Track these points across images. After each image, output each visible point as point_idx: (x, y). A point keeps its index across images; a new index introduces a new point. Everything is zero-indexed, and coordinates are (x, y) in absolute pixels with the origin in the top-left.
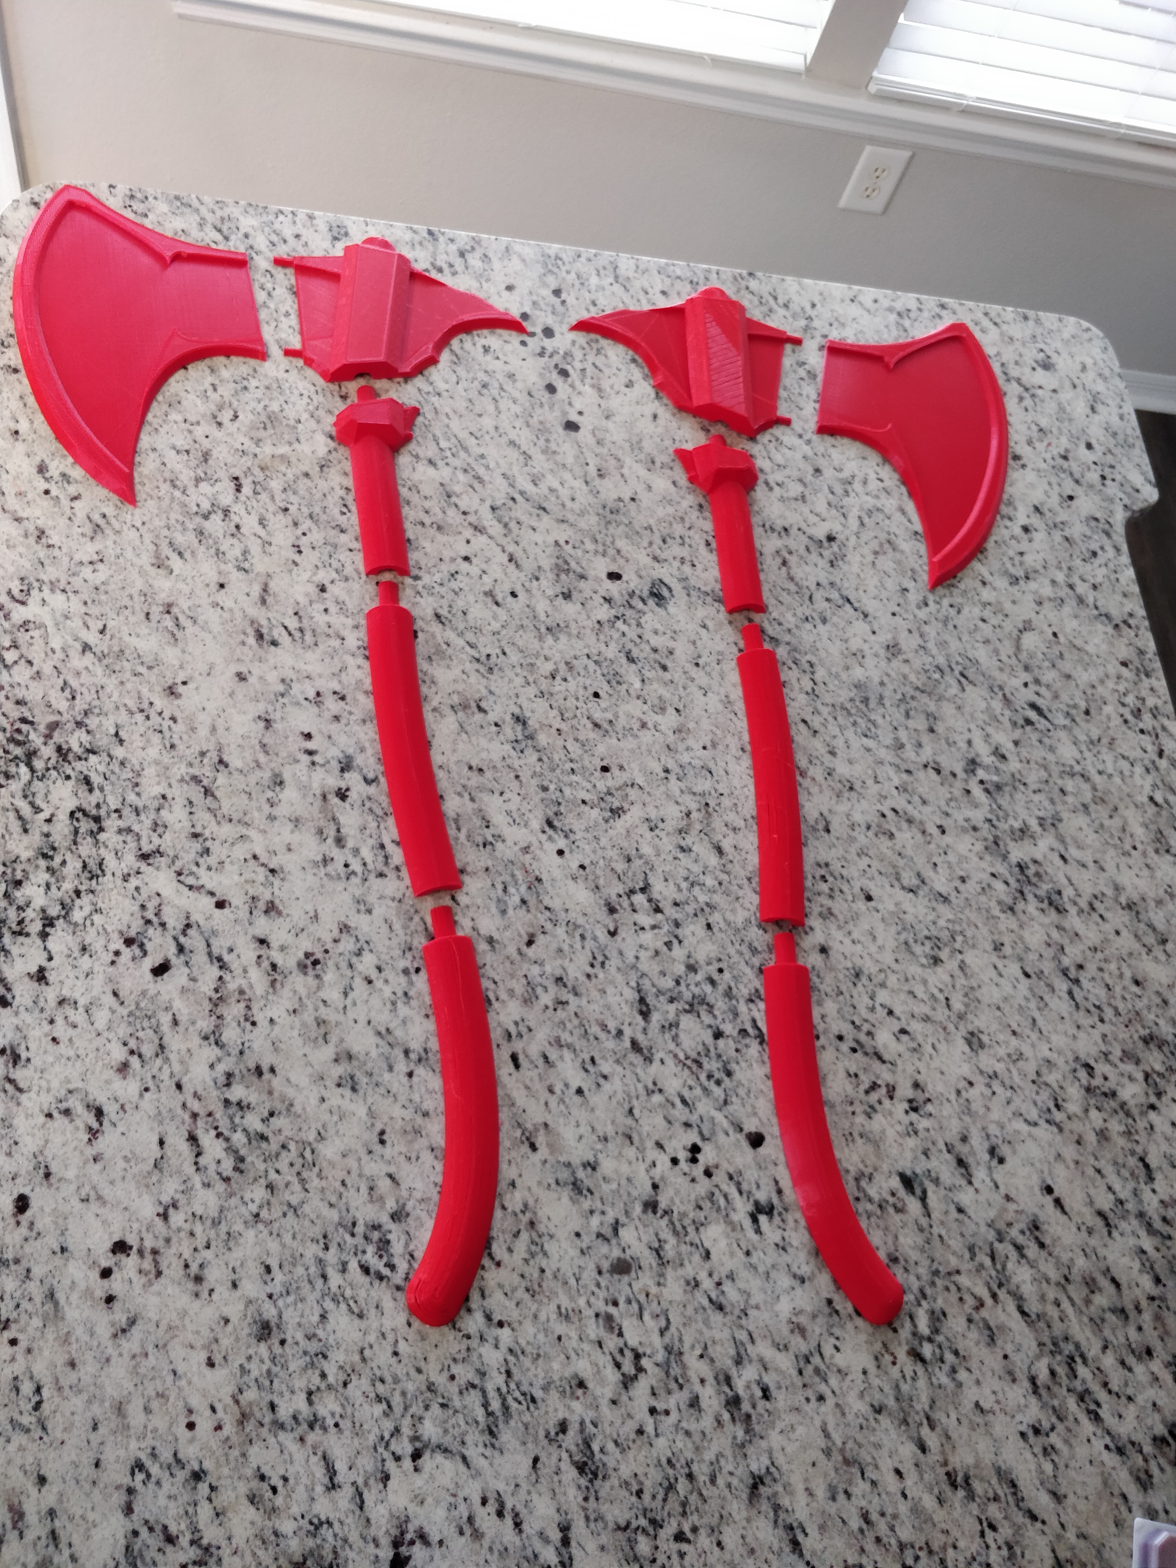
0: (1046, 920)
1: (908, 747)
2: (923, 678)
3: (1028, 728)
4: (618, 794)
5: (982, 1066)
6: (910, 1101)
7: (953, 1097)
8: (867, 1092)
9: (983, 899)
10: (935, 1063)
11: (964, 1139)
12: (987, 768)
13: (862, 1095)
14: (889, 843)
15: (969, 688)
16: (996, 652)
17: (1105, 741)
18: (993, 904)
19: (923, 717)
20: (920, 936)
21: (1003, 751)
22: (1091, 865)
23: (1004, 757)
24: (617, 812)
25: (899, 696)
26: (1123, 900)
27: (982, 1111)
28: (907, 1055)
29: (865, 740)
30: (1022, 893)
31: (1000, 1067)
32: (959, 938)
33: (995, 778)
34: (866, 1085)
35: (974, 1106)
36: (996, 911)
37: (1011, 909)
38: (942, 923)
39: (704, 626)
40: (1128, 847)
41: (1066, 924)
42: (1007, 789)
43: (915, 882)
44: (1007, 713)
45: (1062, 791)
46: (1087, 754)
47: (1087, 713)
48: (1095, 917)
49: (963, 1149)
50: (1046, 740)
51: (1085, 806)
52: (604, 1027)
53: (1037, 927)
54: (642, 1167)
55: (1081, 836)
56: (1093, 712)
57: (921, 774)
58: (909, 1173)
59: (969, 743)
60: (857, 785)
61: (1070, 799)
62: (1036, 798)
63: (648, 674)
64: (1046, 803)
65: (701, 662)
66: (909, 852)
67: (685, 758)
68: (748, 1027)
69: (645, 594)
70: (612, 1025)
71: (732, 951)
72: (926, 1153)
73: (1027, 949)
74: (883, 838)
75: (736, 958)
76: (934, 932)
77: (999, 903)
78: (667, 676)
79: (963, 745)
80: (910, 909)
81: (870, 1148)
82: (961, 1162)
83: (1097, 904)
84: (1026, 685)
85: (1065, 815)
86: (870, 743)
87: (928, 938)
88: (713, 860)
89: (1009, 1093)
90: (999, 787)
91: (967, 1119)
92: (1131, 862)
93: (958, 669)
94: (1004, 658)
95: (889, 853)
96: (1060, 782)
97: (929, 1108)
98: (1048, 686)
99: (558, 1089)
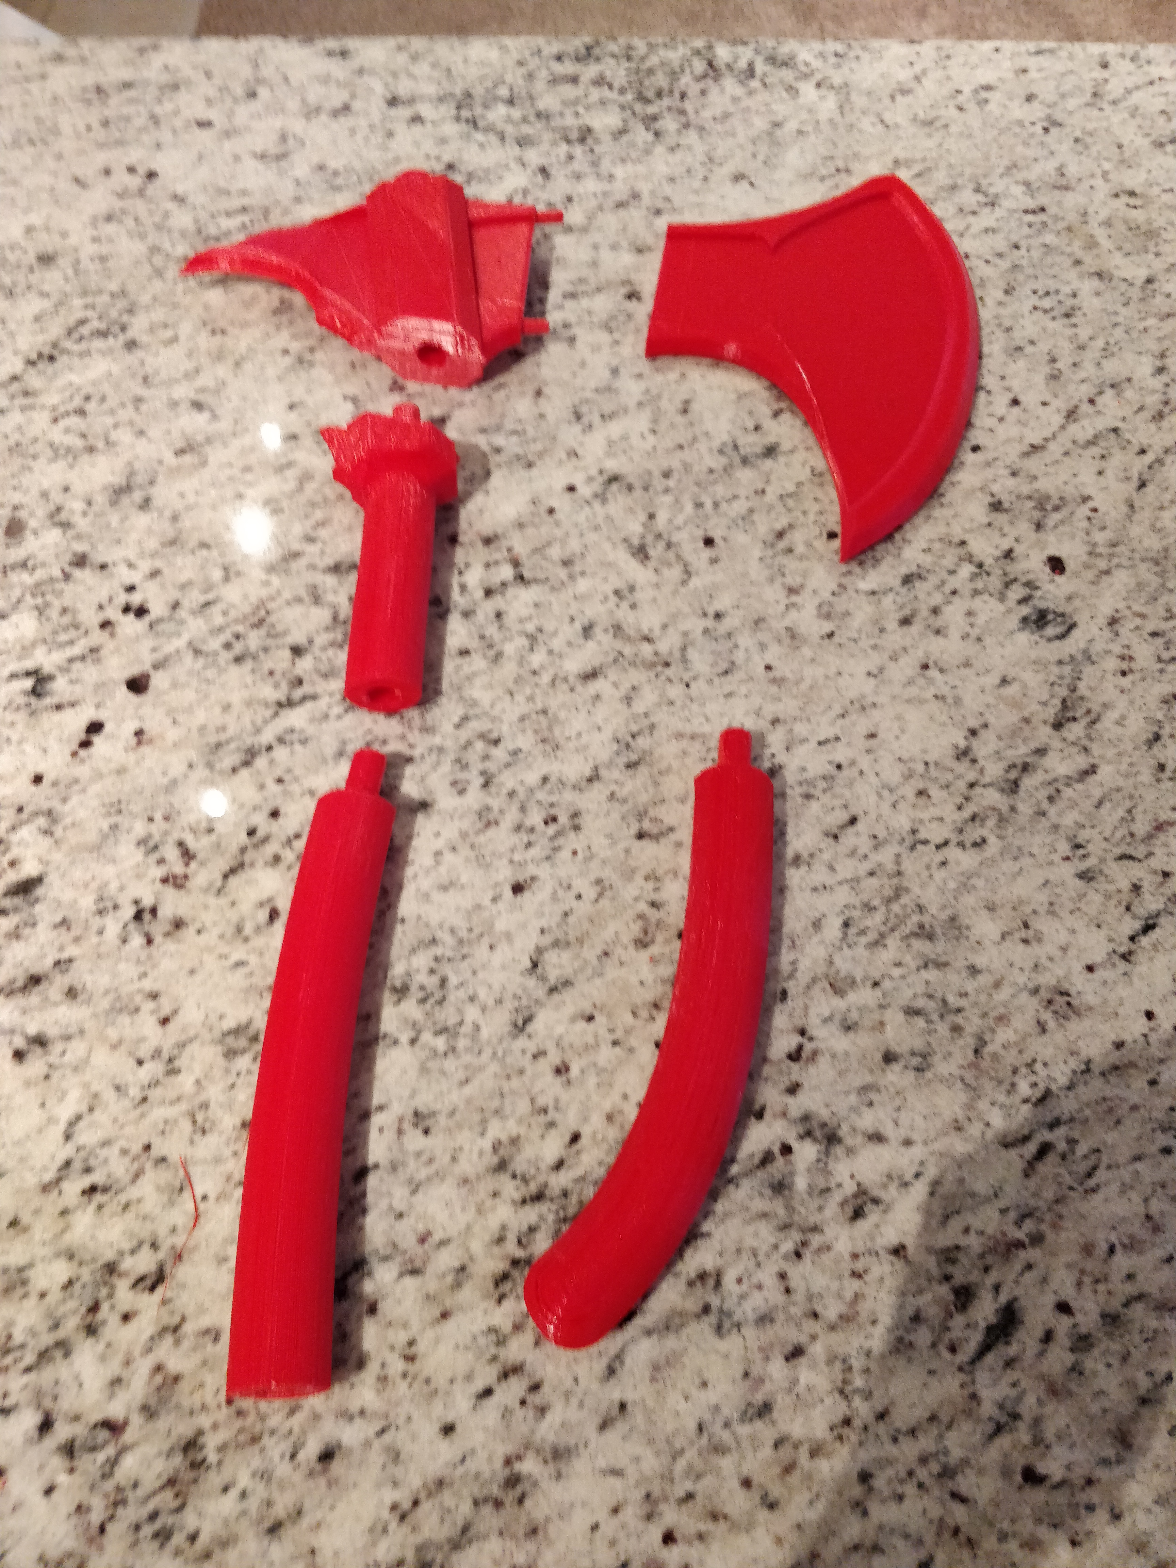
0: (477, 1246)
1: (839, 1004)
2: (1011, 1058)
3: (944, 1291)
4: (671, 555)
5: (193, 1048)
6: (154, 911)
7: (148, 985)
8: (181, 844)
9: (523, 1107)
10: (210, 962)
11: (72, 993)
12: (822, 1166)
13: (176, 835)
14: (626, 939)
15: (1016, 1158)
16: (1132, 1245)
17: (959, 1514)
18: (512, 1127)
19: (918, 1044)
20: (447, 970)
21: (873, 1216)
22: (615, 1393)
23: (858, 1214)
24: (641, 553)
25: (953, 1001)
26: (529, 1466)
27: (112, 1034)
28: (233, 916)
29: (838, 922)
30: (538, 1197)
31: (186, 1082)
32: (441, 1043)
33: (801, 1183)
34: (191, 843)
35: (124, 1020)
36: (497, 1130)
37: (502, 1166)
38: (472, 1013)
39: (1004, 681)
40: (670, 1516)
41: (468, 1293)
42: (778, 1207)
43: (553, 975)
44: (974, 1242)
45: (796, 1353)
46: (909, 1450)
47: (1031, 1477)
48: (487, 1376)
49: (55, 989)
50: (923, 1336)
51: (765, 1410)
53: (463, 1219)
55: (685, 1379)
56: (1038, 1496)
58: (40, 891)
59: (877, 1138)
61: (777, 1369)
62: (767, 1276)
64: (755, 1303)
65: (933, 673)
66: (612, 972)
67: (745, 640)
68: (306, 689)
72: (64, 923)
73: (415, 1188)
74: (636, 929)
76: (455, 996)
77: (515, 1141)
78: (892, 625)
79: (867, 1121)
80: (497, 958)
81: (92, 837)
82: (35, 980)
83: (516, 1387)
84: (1064, 1308)
85: (732, 1344)
86: (833, 928)
87: (443, 982)
89: (135, 1092)
90: (780, 1187)
91: (105, 1004)
92: (631, 1514)
93: (1058, 1136)
94: (1122, 1262)
95: (608, 934)
96: (817, 1350)
97: (137, 941)
98: (1076, 1370)
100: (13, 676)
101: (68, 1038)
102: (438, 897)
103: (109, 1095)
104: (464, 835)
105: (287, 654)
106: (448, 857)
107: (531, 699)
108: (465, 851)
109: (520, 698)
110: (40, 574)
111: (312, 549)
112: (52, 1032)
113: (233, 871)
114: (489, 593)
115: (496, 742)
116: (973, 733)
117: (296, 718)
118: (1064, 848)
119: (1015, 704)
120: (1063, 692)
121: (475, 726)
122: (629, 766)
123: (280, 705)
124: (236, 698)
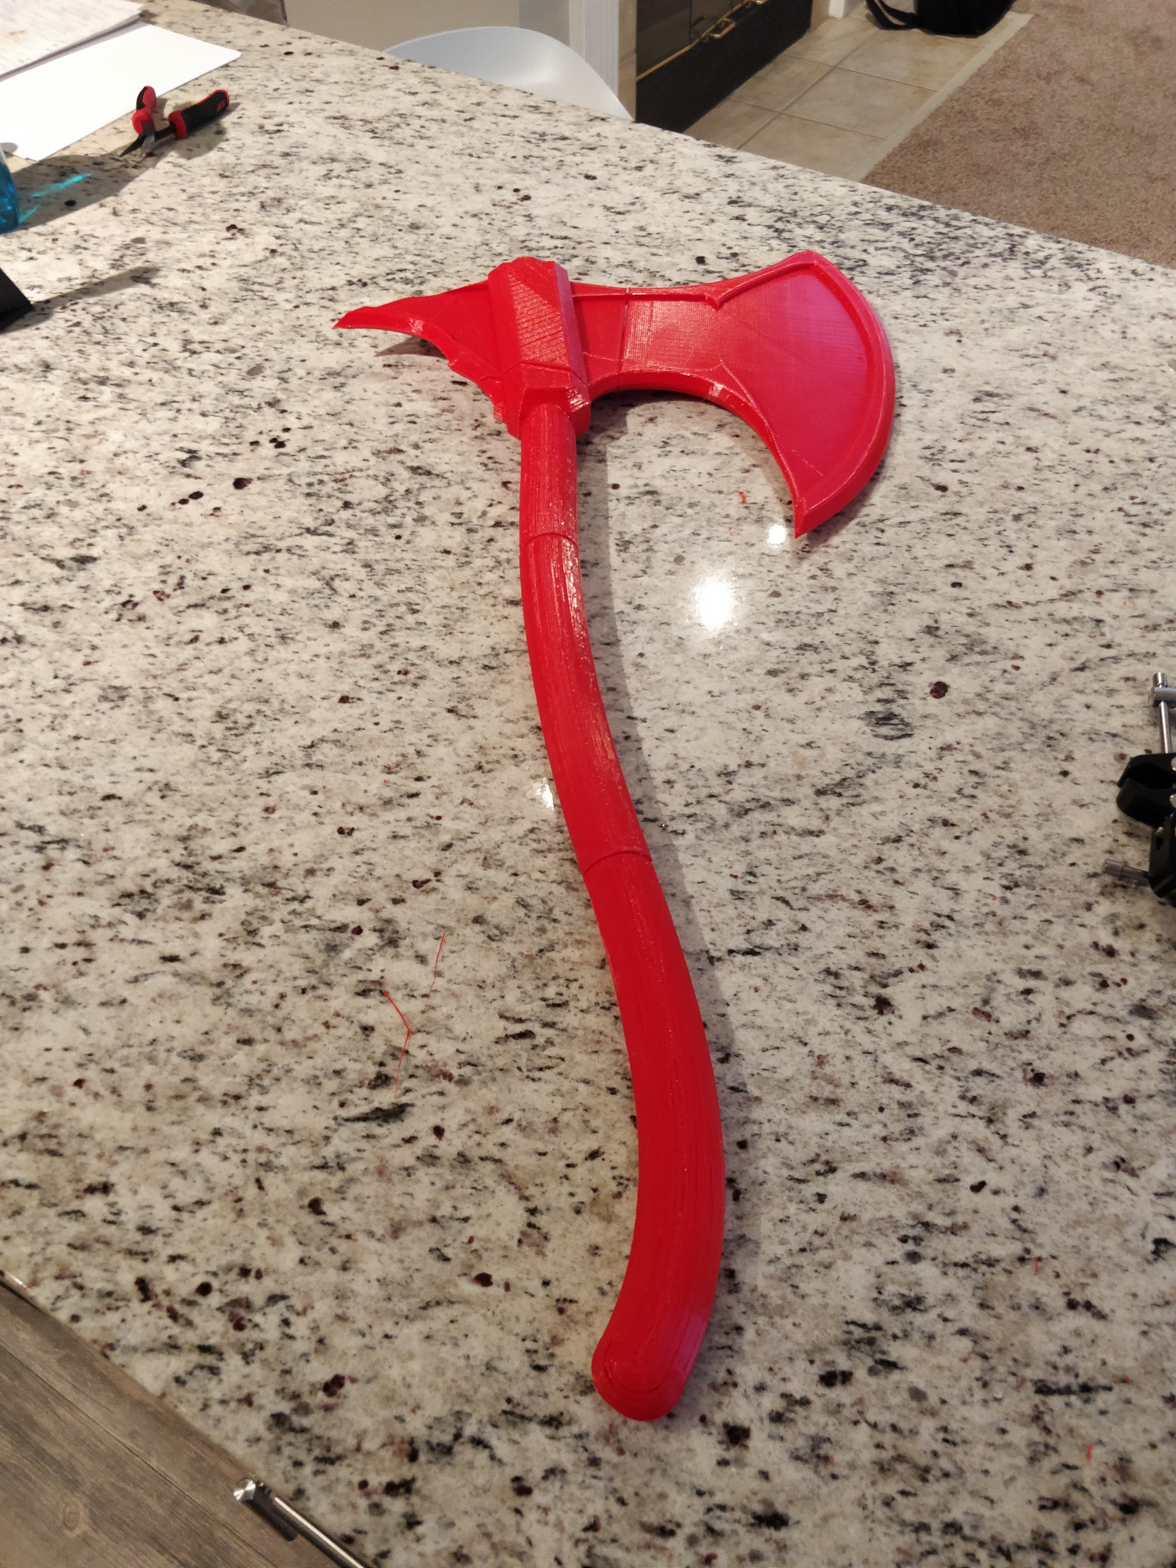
0: (131, 870)
1: (479, 871)
2: (561, 969)
3: (372, 1071)
5: (88, 684)
6: (136, 605)
7: (96, 641)
8: (182, 578)
9: (229, 816)
10: (139, 647)
11: (56, 625)
12: (370, 954)
13: (183, 572)
14: (381, 762)
15: (501, 1027)
16: (525, 1129)
17: (251, 1192)
18: (211, 823)
20: (259, 720)
21: (373, 1000)
22: (127, 992)
23: (364, 993)
26: (45, 996)
27: (57, 655)
28: (172, 629)
29: (528, 825)
30: (187, 867)
31: (68, 699)
32: (216, 756)
33: (347, 954)
34: (188, 581)
35: (69, 651)
36: (201, 820)
37: (184, 839)
38: (250, 751)
39: (809, 745)
40: (92, 1074)
41: (103, 892)
42: (319, 959)
43: (317, 756)
44: (420, 1057)
45: (248, 1042)
46: (259, 1138)
47: (315, 1206)
48: (71, 937)
49: (51, 618)
50: (332, 1085)
51: (197, 1058)
52: (431, 441)
53: (138, 852)
55: (170, 1011)
56: (309, 1219)
57: (431, 859)
58: (89, 566)
59: (422, 959)
60: (478, 776)
61: (227, 1042)
62: (273, 991)
63: (774, 653)
64: (253, 1000)
65: (759, 714)
66: (355, 776)
68: (331, 528)
69: (895, 709)
70: (428, 446)
71: (408, 556)
72: (86, 588)
73: (129, 821)
74: (394, 759)
75: (398, 554)
76: (250, 736)
77: (206, 830)
78: (760, 670)
79: (426, 946)
80: (294, 730)
81: (140, 550)
82: (46, 608)
83: (80, 953)
84: (439, 1131)
85: (216, 1013)
86: (519, 829)
87: (251, 725)
89: (39, 690)
90: (332, 949)
91: (67, 638)
92: (72, 1057)
93: (542, 1034)
94: (508, 1133)
95: (372, 754)
96: (260, 1049)
97: (114, 615)
98: (408, 1171)
100: (181, 449)
101: (33, 645)
102: (293, 679)
103: (26, 684)
104: (342, 653)
105: (340, 504)
106: (321, 661)
107: (461, 598)
108: (334, 664)
109: (455, 594)
110: (246, 401)
111: (413, 452)
112: (30, 638)
113: (196, 606)
114: (498, 524)
115: (415, 612)
116: (749, 765)
117: (309, 542)
118: (740, 868)
119: (802, 763)
120: (849, 773)
121: (412, 597)
122: (485, 667)
123: (308, 530)
124: (286, 515)
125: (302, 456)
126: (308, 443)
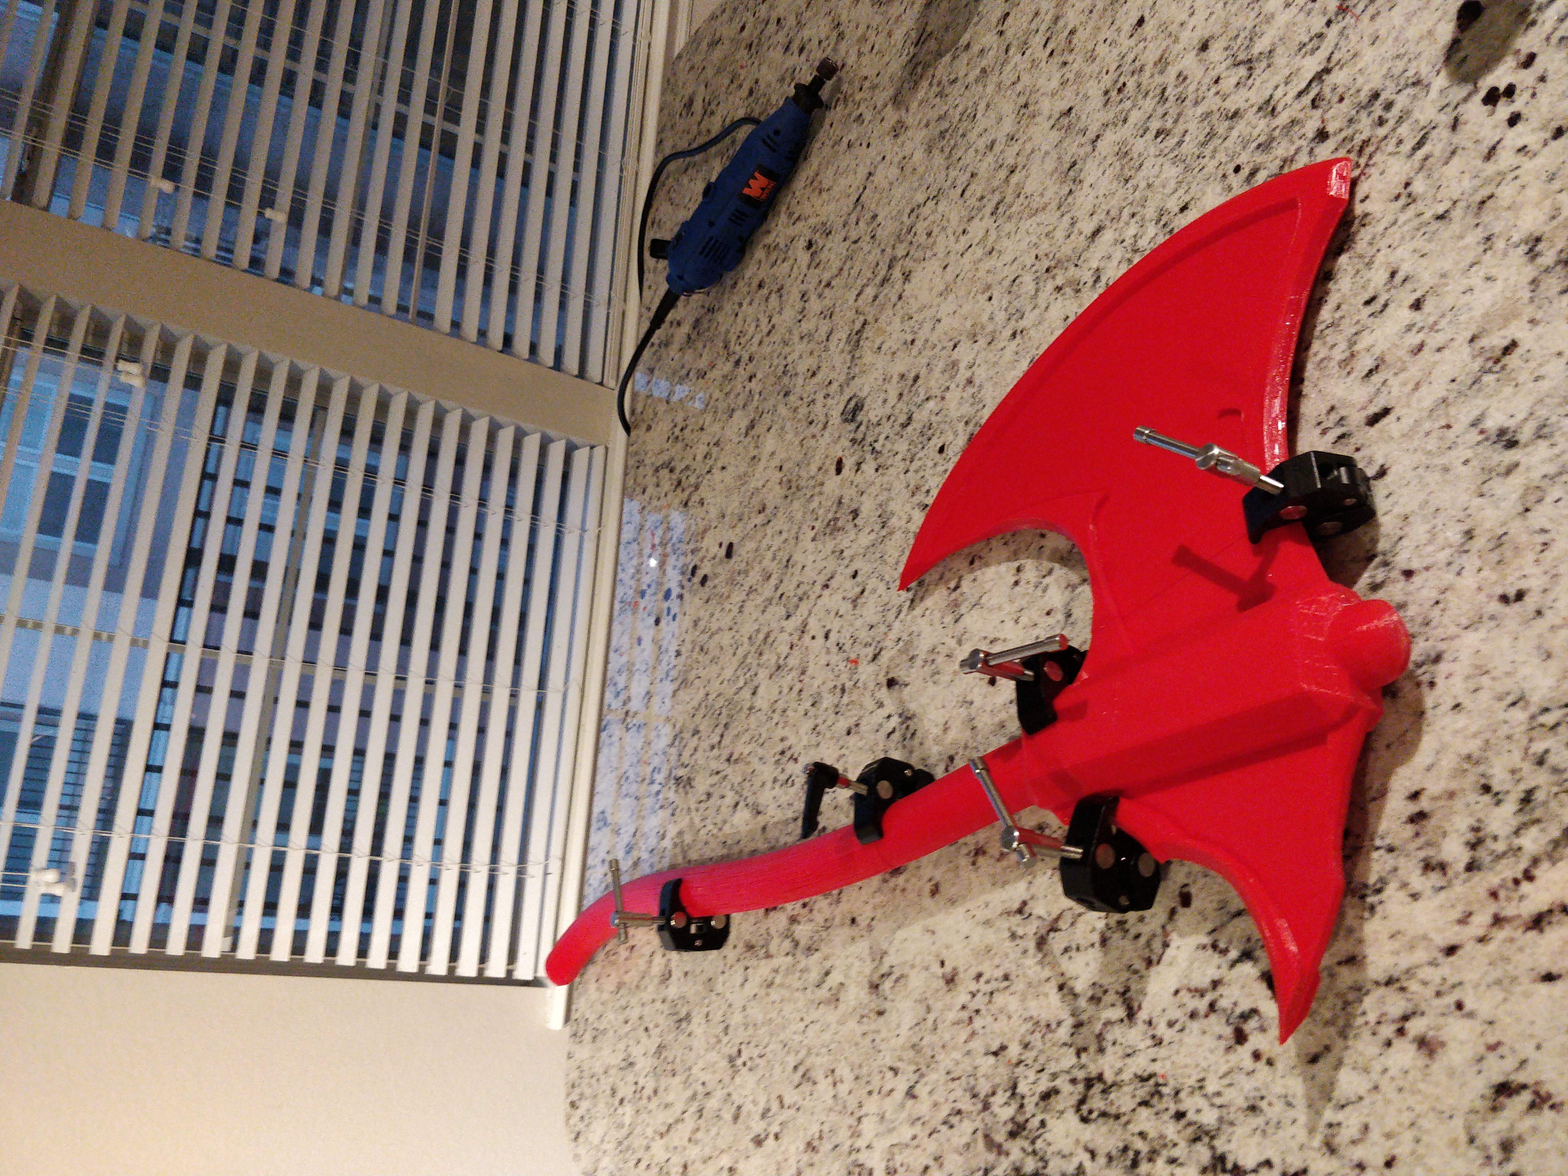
25: (938, 100)
29: (979, 115)
54: (1528, 165)
68: (1307, 100)
69: (853, 426)
71: (1211, 165)
74: (1075, 41)
75: (1221, 156)
88: (1108, 236)
99: (1414, 339)
104: (1176, 40)
105: (1331, 128)
106: (1184, 16)
108: (1173, 28)
125: (1445, 119)
126: (1462, 138)
